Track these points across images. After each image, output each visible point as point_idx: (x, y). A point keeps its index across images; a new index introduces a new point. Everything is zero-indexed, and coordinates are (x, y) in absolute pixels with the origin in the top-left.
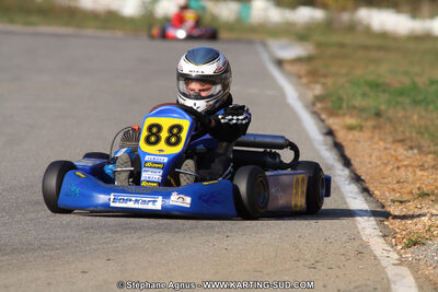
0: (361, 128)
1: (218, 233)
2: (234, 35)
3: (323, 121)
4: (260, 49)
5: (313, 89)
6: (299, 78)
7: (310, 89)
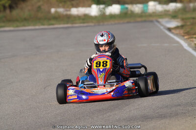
5: (193, 41)
6: (183, 36)
7: (191, 41)
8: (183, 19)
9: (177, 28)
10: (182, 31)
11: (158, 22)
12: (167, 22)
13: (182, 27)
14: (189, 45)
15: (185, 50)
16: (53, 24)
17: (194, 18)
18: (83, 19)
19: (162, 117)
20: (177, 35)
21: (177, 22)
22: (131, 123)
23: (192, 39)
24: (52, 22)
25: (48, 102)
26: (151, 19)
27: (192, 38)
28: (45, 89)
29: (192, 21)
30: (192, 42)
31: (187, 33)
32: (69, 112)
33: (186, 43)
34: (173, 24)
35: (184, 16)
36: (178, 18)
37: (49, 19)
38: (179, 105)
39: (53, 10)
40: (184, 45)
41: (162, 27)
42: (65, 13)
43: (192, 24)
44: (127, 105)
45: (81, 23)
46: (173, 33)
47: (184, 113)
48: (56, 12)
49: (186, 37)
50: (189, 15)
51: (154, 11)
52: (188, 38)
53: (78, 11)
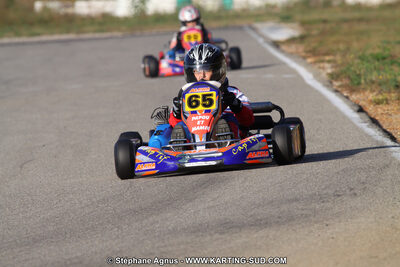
0: (387, 101)
1: (316, 222)
2: (223, 23)
3: (347, 97)
4: (253, 34)
5: (323, 68)
6: (304, 58)
7: (320, 68)
8: (303, 24)
9: (291, 41)
10: (301, 48)
11: (254, 29)
12: (272, 29)
13: (302, 38)
14: (317, 76)
15: (309, 86)
16: (38, 34)
17: (325, 21)
18: (101, 24)
19: (260, 223)
20: (290, 55)
21: (292, 28)
22: (197, 236)
23: (322, 65)
24: (37, 29)
25: (28, 195)
26: (238, 22)
27: (323, 61)
28: (21, 167)
29: (321, 26)
30: (321, 70)
31: (313, 52)
32: (72, 215)
33: (310, 71)
34: (284, 33)
35: (307, 17)
36: (293, 21)
37: (31, 24)
38: (297, 200)
39: (38, 6)
40: (307, 75)
41: (261, 40)
42: (63, 11)
43: (323, 33)
44: (191, 201)
45: (95, 31)
46: (283, 52)
47: (306, 216)
48: (45, 9)
49: (309, 60)
50: (315, 15)
51: (245, 6)
52: (315, 63)
53: (89, 7)
